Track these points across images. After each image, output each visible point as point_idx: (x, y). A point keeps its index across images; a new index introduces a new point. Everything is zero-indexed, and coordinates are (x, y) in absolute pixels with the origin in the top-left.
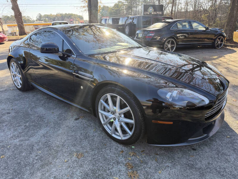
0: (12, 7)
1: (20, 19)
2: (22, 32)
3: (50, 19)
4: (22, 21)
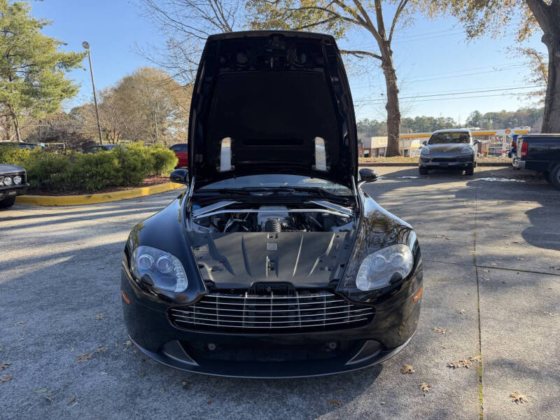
0: (387, 104)
1: (395, 126)
2: (392, 150)
3: (499, 122)
4: (398, 130)
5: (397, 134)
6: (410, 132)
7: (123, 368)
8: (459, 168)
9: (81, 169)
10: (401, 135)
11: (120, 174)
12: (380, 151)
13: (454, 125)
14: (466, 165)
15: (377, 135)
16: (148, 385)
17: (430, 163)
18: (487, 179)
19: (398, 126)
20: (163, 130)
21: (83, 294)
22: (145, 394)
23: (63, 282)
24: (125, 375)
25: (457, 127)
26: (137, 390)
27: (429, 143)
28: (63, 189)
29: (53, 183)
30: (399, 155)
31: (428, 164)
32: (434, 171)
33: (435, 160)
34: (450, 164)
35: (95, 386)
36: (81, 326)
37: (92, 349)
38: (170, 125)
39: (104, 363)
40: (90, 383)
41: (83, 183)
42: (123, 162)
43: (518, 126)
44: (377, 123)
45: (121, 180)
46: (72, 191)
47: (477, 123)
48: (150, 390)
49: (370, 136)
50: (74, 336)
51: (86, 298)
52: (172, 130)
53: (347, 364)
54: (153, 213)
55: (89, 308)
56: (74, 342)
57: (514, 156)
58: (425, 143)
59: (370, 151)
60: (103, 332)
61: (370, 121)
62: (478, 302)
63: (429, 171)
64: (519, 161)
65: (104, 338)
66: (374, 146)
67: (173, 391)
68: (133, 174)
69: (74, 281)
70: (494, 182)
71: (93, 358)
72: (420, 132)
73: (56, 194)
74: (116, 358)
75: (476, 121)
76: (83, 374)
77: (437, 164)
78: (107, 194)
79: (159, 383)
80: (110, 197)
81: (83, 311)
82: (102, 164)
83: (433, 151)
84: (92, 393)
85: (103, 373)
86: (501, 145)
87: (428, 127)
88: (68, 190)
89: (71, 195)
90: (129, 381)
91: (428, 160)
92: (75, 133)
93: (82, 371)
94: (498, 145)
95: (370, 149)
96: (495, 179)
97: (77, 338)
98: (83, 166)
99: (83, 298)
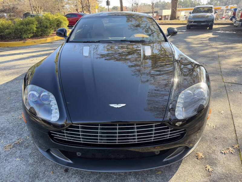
1: (175, 4)
2: (173, 17)
3: (222, 3)
4: (176, 6)
5: (176, 8)
6: (180, 7)
7: (30, 155)
8: (206, 26)
9: (19, 27)
10: (178, 9)
11: (40, 30)
12: (167, 17)
13: (201, 4)
14: (210, 24)
15: (165, 9)
16: (43, 169)
17: (193, 23)
18: (219, 32)
19: (176, 4)
20: (63, 6)
21: (14, 101)
22: (41, 176)
23: (4, 93)
24: (31, 161)
25: (202, 5)
26: (36, 172)
27: (192, 13)
28: (11, 38)
29: (5, 35)
30: (176, 19)
31: (191, 24)
32: (193, 27)
33: (195, 22)
34: (202, 24)
35: (11, 169)
36: (10, 123)
37: (13, 141)
38: (66, 4)
39: (19, 151)
40: (9, 167)
41: (21, 35)
42: (40, 23)
43: (231, 5)
44: (165, 3)
45: (40, 33)
46: (16, 39)
47: (212, 3)
48: (44, 173)
49: (162, 9)
50: (5, 131)
51: (15, 104)
52: (67, 6)
53: (165, 160)
54: (45, 57)
55: (16, 111)
56: (4, 136)
57: (234, 20)
58: (190, 13)
59: (162, 17)
60: (21, 128)
61: (162, 2)
62: (230, 106)
63: (191, 28)
64: (238, 22)
65: (21, 132)
66: (164, 14)
67: (58, 173)
68: (46, 29)
69: (10, 92)
70: (222, 33)
71: (13, 147)
72: (185, 7)
73: (8, 41)
74: (27, 147)
75: (211, 2)
76: (6, 160)
77: (196, 24)
78: (33, 41)
79: (51, 167)
80: (35, 42)
81: (12, 113)
82: (29, 24)
83: (194, 17)
84: (9, 176)
85: (18, 159)
86: (223, 14)
87: (189, 5)
88: (14, 38)
89: (15, 41)
90: (32, 165)
91: (191, 22)
92: (14, 8)
93: (5, 158)
94: (221, 14)
95: (162, 16)
96: (223, 32)
97: (6, 133)
98: (19, 26)
99: (14, 104)
